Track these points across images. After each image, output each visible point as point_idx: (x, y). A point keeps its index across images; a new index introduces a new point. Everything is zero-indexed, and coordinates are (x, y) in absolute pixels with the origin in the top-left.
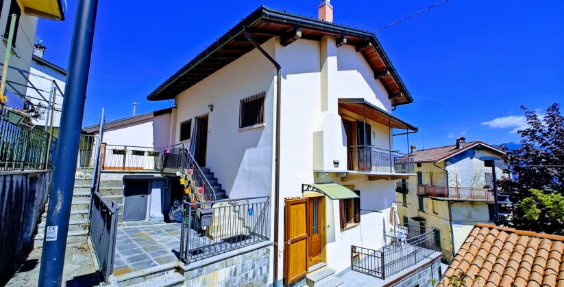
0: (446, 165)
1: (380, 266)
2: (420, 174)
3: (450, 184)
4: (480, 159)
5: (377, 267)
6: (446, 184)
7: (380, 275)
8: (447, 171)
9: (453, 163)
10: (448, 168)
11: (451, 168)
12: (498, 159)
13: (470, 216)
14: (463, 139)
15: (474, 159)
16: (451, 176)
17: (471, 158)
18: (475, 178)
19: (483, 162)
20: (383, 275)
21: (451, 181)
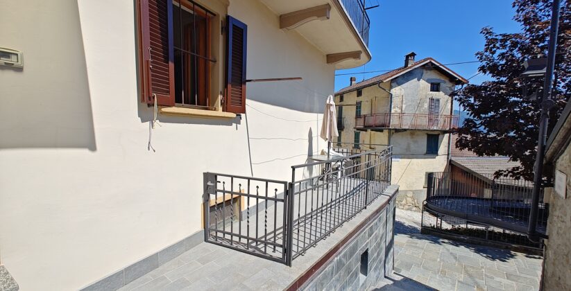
0: (391, 87)
1: (280, 223)
2: (358, 105)
3: (393, 111)
4: (427, 81)
5: (270, 229)
6: (388, 111)
7: (279, 253)
8: (392, 95)
9: (399, 84)
10: (393, 91)
11: (396, 91)
12: (445, 82)
13: (408, 148)
14: (413, 55)
15: (422, 81)
16: (396, 101)
17: (419, 80)
18: (419, 105)
19: (430, 85)
20: (287, 250)
21: (394, 108)
